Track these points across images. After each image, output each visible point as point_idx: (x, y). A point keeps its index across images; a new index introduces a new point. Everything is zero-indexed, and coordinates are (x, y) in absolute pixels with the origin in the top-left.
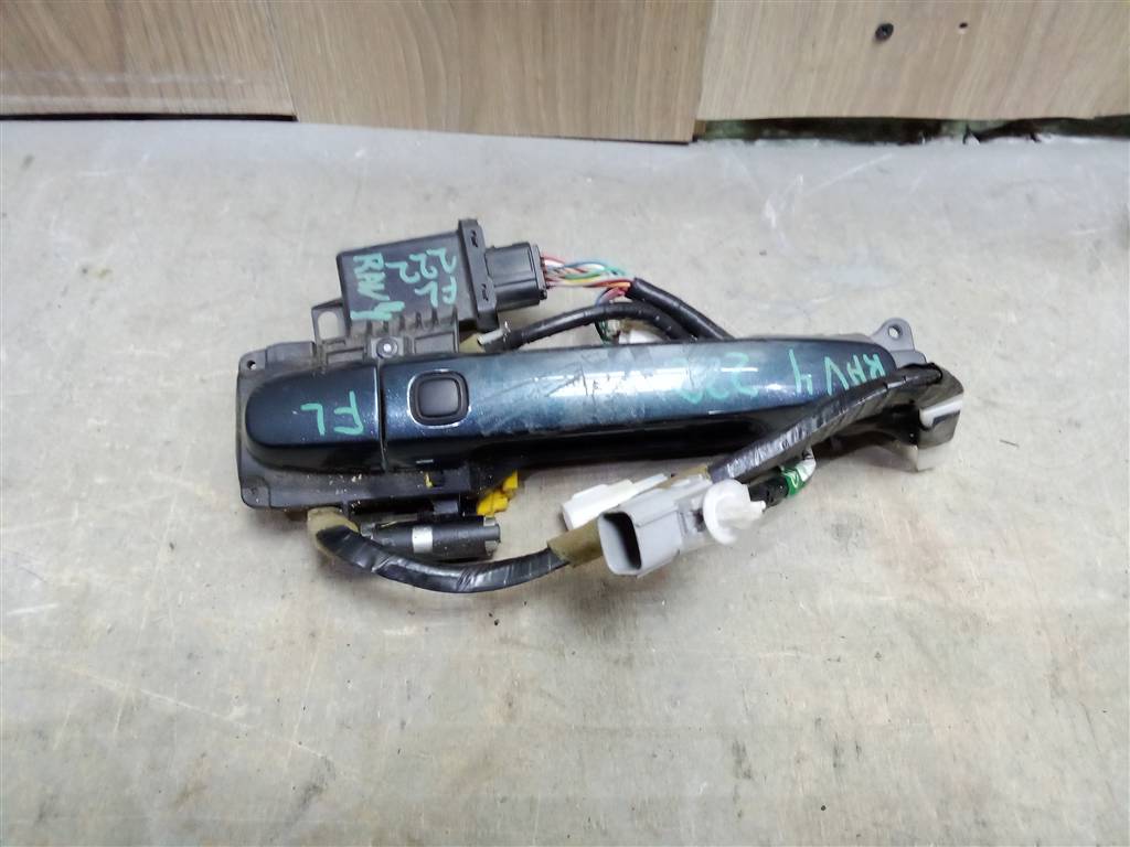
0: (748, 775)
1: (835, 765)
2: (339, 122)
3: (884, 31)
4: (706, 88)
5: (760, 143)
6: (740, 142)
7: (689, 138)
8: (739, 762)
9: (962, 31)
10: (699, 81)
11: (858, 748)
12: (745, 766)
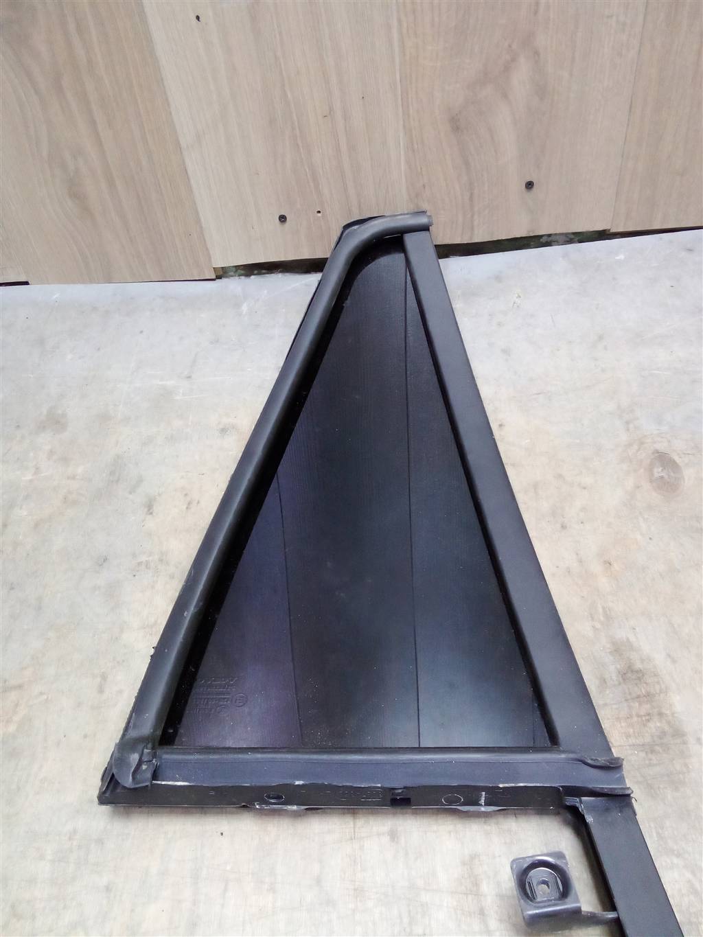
0: (151, 513)
1: (187, 508)
2: (49, 284)
3: (283, 219)
4: (211, 252)
5: (253, 277)
6: (243, 277)
7: (214, 277)
8: (149, 510)
9: (319, 215)
10: (207, 249)
11: (198, 502)
12: (151, 511)
